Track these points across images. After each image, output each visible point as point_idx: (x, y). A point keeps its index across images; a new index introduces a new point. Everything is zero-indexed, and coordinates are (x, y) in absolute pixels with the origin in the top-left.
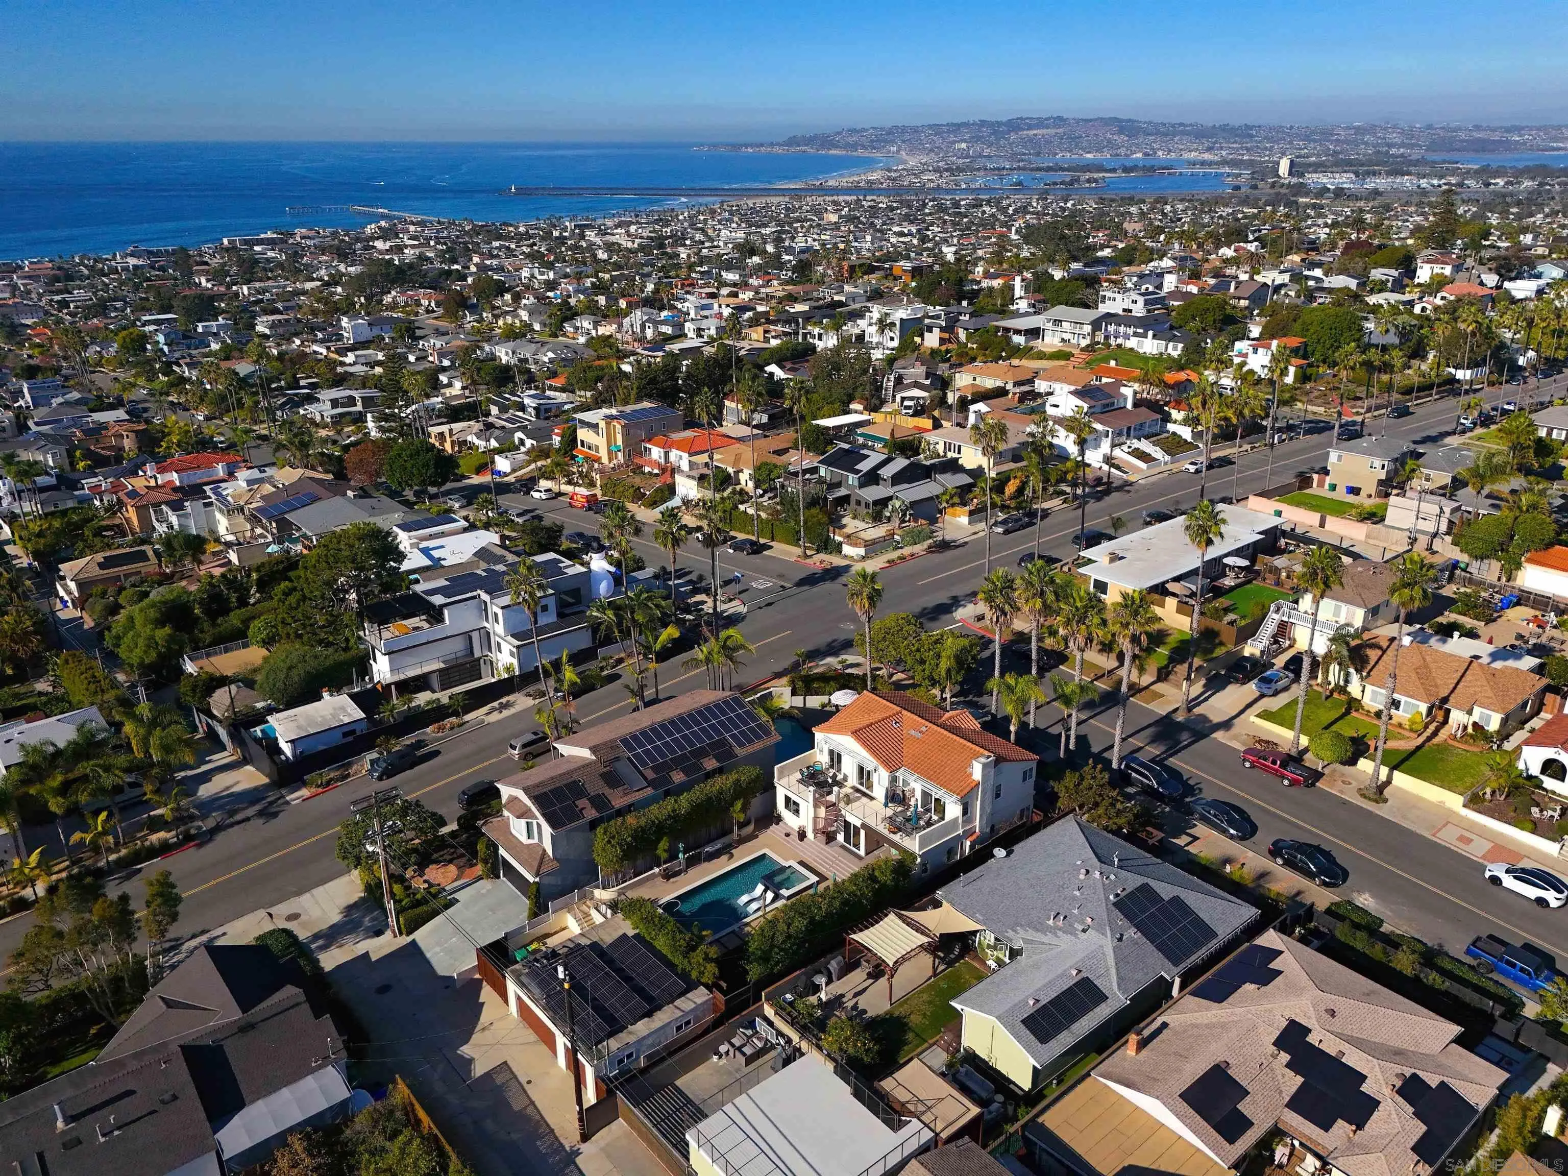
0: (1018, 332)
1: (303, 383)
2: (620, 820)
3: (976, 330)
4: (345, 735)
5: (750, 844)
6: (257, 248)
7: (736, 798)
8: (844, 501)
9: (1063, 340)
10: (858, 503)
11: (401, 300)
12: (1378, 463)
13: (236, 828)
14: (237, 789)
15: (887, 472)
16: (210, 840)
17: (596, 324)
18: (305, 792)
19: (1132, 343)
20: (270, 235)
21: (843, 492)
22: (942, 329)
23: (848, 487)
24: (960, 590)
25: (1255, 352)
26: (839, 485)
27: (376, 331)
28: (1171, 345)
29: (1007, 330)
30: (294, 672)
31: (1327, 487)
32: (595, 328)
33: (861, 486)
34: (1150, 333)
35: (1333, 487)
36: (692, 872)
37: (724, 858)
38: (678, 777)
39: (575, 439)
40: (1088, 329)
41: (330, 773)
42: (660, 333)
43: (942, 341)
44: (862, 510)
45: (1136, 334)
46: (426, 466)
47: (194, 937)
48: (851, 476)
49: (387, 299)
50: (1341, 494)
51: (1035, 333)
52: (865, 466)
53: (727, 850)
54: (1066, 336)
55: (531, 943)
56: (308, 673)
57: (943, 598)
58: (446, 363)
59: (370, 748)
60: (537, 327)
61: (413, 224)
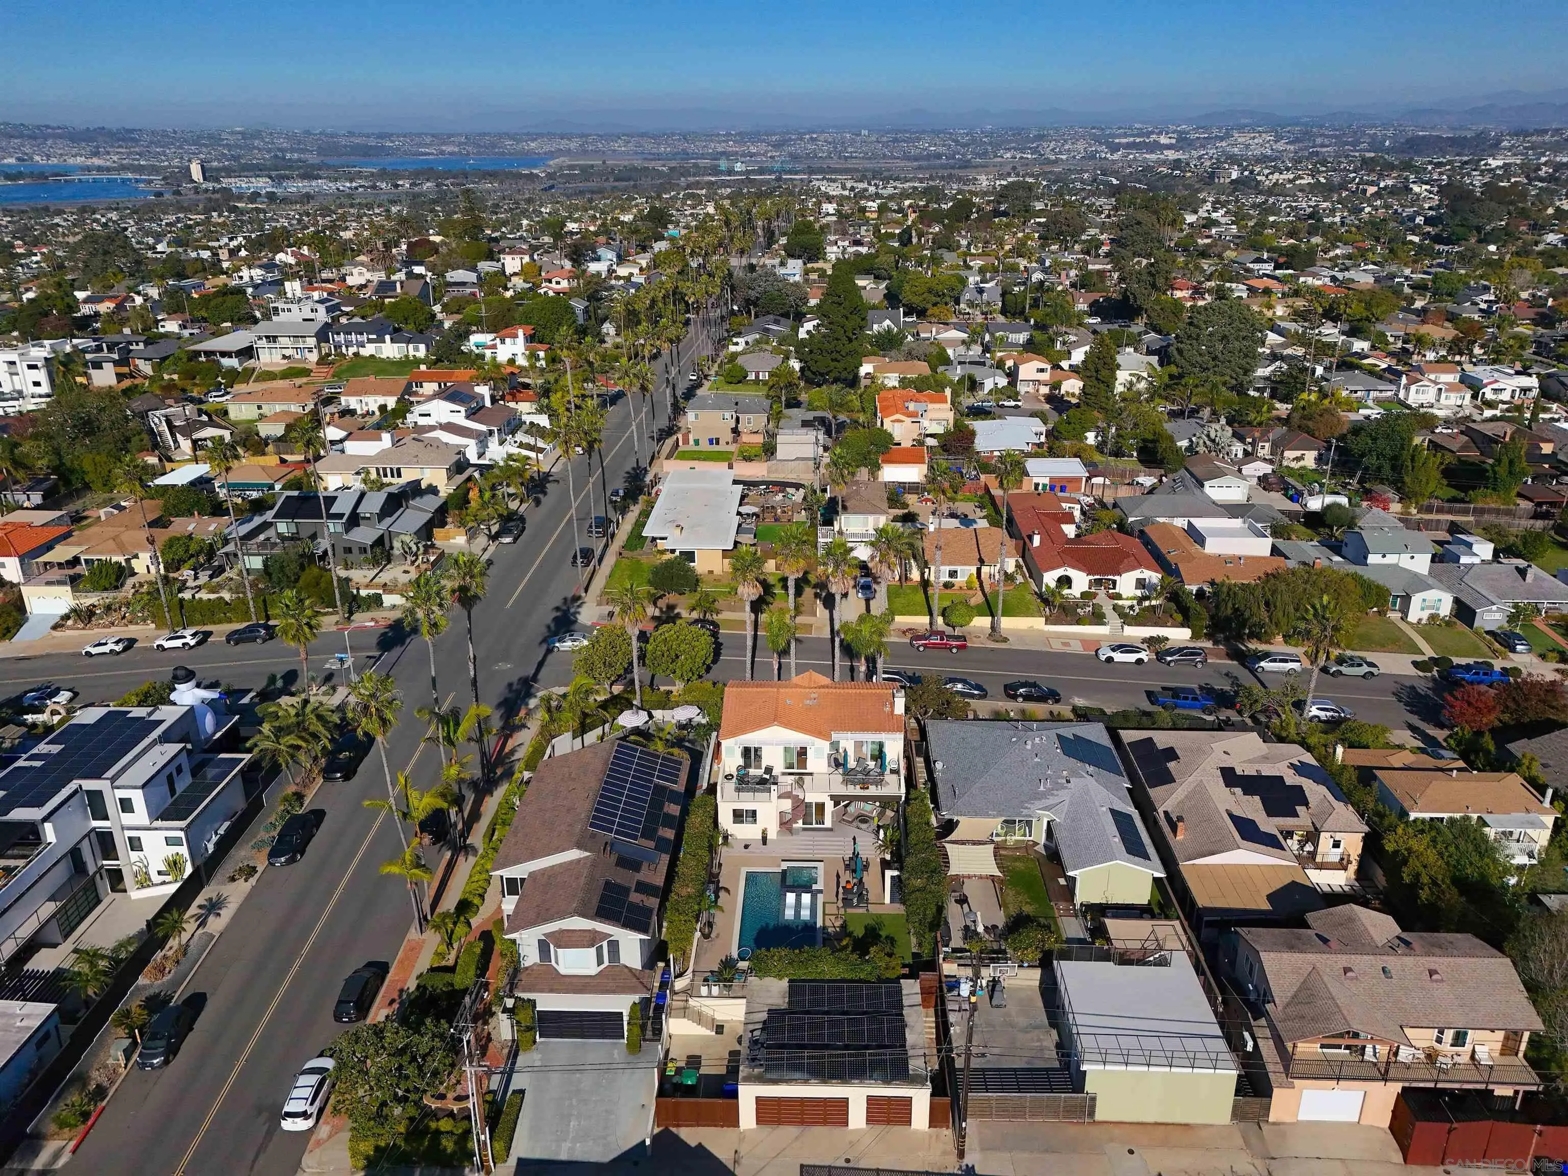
0: (224, 354)
3: (164, 359)
9: (284, 357)
12: (727, 415)
19: (369, 350)
22: (116, 363)
25: (503, 342)
28: (411, 346)
29: (208, 353)
31: (691, 442)
33: (347, 531)
34: (388, 337)
35: (697, 442)
40: (312, 342)
43: (120, 377)
45: (370, 341)
50: (705, 446)
51: (248, 353)
54: (287, 352)
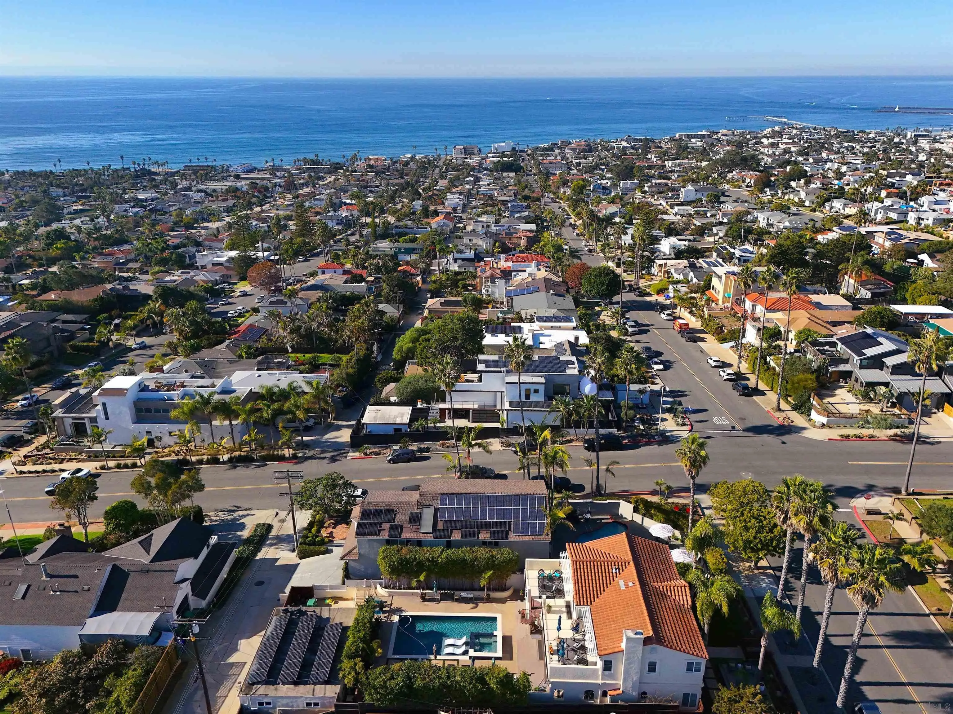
1: (634, 221)
2: (400, 546)
4: (395, 430)
5: (495, 605)
6: (693, 140)
7: (487, 569)
8: (847, 375)
10: (857, 380)
11: (736, 177)
13: (317, 460)
14: (338, 440)
15: (890, 361)
16: (302, 462)
17: (845, 205)
18: (357, 454)
20: (704, 133)
21: (847, 367)
23: (853, 365)
24: (881, 482)
26: (846, 361)
27: (699, 195)
30: (410, 386)
32: (844, 209)
33: (861, 367)
36: (443, 604)
37: (471, 605)
38: (456, 536)
39: (710, 284)
41: (374, 449)
42: (887, 218)
44: (857, 386)
46: (602, 284)
47: (245, 510)
48: (856, 357)
49: (729, 176)
52: (870, 352)
53: (475, 601)
55: (328, 598)
56: (415, 388)
57: (859, 482)
58: (725, 220)
59: (396, 443)
60: (807, 204)
61: (797, 129)
